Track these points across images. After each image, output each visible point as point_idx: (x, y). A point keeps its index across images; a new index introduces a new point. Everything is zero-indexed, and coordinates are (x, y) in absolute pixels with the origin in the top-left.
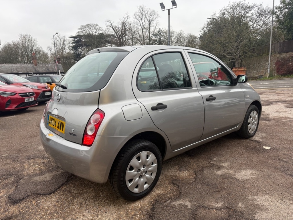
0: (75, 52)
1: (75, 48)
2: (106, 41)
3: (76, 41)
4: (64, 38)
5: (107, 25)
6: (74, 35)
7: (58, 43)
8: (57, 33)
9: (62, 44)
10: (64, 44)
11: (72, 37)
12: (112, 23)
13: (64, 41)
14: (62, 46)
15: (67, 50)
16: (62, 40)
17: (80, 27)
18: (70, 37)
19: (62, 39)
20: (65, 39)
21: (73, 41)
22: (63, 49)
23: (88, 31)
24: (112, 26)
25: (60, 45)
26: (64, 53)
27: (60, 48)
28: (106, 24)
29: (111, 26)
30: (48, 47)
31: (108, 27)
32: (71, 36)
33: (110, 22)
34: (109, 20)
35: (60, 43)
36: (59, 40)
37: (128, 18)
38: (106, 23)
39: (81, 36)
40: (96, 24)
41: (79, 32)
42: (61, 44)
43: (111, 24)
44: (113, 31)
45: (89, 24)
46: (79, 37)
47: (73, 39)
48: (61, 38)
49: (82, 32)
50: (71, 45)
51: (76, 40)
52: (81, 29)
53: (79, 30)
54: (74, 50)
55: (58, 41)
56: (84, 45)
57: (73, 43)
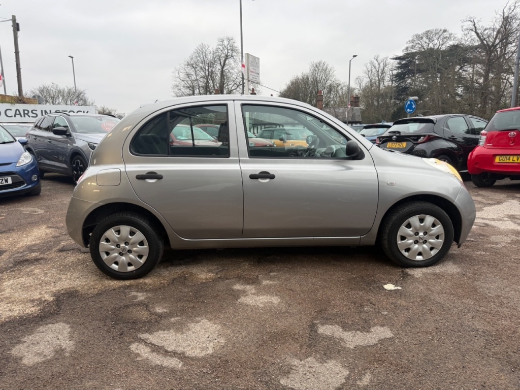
0: (400, 84)
1: (400, 77)
2: (464, 58)
3: (404, 64)
4: (385, 61)
5: (464, 27)
6: (401, 54)
7: (374, 70)
8: (354, 56)
9: (380, 71)
10: (383, 72)
11: (396, 59)
12: (476, 22)
13: (385, 66)
14: (380, 74)
15: (387, 82)
16: (382, 65)
17: (411, 39)
18: (394, 59)
19: (382, 63)
20: (387, 62)
21: (398, 65)
22: (381, 80)
23: (426, 44)
24: (475, 28)
25: (376, 73)
26: (381, 86)
27: (377, 78)
28: (462, 27)
29: (472, 30)
30: (357, 79)
31: (466, 32)
32: (395, 57)
33: (472, 20)
34: (471, 18)
35: (377, 70)
36: (377, 66)
37: (516, 5)
38: (463, 24)
39: (413, 55)
40: (443, 29)
41: (407, 48)
42: (378, 72)
43: (474, 25)
44: (477, 38)
45: (428, 32)
46: (410, 57)
47: (398, 61)
48: (379, 61)
49: (413, 47)
50: (395, 72)
51: (404, 62)
52: (413, 43)
53: (408, 45)
54: (398, 81)
55: (375, 67)
56: (417, 71)
57: (398, 68)
